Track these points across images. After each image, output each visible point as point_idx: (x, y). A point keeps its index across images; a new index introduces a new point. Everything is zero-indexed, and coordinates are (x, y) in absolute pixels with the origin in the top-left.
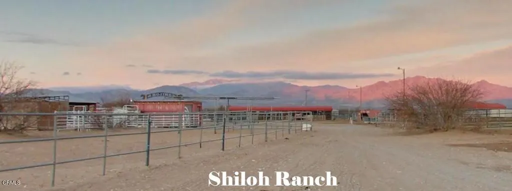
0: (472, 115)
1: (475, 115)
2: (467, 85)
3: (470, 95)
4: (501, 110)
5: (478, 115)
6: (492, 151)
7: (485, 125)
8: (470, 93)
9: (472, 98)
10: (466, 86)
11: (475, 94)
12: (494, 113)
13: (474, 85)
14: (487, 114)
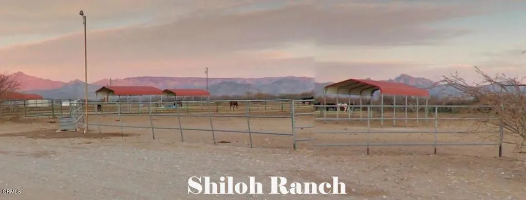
0: (10, 105)
1: (14, 105)
2: (4, 76)
3: (7, 86)
4: (38, 100)
5: (16, 106)
6: (30, 139)
7: (23, 115)
8: (7, 84)
9: (9, 89)
10: (2, 77)
11: (13, 84)
12: (31, 103)
13: (11, 75)
14: (25, 104)
